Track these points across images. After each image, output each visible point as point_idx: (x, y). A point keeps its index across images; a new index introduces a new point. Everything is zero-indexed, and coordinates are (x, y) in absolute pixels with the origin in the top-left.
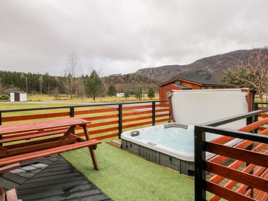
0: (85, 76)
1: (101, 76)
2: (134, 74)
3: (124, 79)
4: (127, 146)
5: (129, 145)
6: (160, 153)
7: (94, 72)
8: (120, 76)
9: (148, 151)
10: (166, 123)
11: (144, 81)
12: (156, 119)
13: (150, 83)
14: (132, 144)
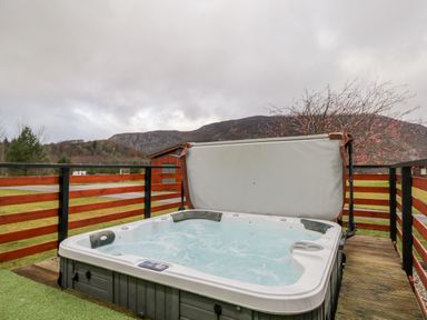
0: (10, 140)
1: (43, 141)
2: (106, 142)
3: (88, 148)
4: (76, 278)
5: (82, 273)
6: (180, 292)
7: (26, 130)
8: (80, 143)
9: (141, 288)
10: (176, 212)
11: (123, 153)
12: (154, 204)
13: (133, 156)
14: (91, 270)
